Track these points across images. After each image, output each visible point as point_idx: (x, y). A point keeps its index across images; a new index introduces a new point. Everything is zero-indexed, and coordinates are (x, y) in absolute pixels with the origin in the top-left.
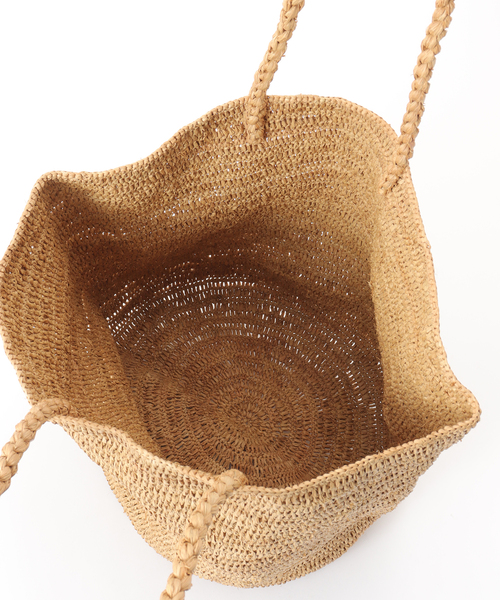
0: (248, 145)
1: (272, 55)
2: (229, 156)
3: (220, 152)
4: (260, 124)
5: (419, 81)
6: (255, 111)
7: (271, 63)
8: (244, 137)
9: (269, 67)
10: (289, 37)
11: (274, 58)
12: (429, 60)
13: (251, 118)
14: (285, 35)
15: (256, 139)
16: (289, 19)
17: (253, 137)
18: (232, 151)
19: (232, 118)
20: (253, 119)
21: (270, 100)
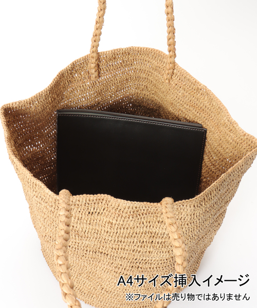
0: (92, 82)
1: (98, 25)
2: (83, 90)
3: (79, 88)
4: (96, 68)
5: (169, 16)
6: (94, 60)
7: (98, 30)
8: (90, 78)
9: (98, 32)
10: (104, 13)
11: (99, 27)
12: (171, 3)
13: (92, 65)
14: (102, 12)
15: (96, 77)
16: (102, 3)
17: (94, 76)
18: (84, 86)
19: (83, 67)
20: (93, 65)
21: (100, 54)
